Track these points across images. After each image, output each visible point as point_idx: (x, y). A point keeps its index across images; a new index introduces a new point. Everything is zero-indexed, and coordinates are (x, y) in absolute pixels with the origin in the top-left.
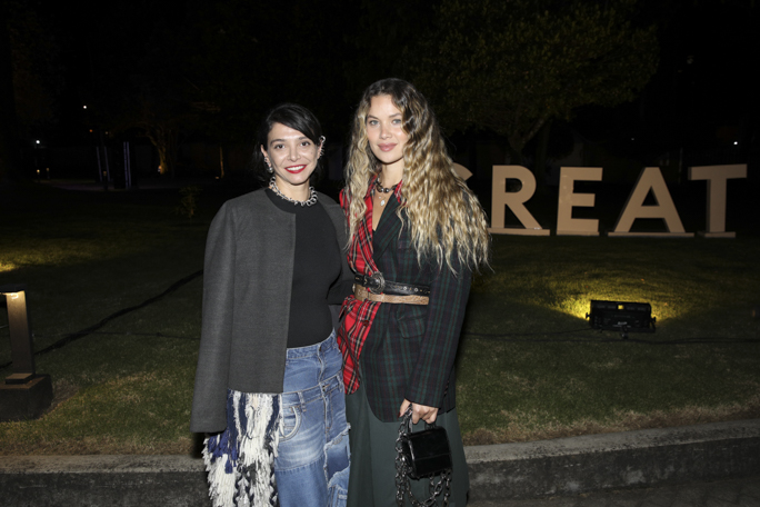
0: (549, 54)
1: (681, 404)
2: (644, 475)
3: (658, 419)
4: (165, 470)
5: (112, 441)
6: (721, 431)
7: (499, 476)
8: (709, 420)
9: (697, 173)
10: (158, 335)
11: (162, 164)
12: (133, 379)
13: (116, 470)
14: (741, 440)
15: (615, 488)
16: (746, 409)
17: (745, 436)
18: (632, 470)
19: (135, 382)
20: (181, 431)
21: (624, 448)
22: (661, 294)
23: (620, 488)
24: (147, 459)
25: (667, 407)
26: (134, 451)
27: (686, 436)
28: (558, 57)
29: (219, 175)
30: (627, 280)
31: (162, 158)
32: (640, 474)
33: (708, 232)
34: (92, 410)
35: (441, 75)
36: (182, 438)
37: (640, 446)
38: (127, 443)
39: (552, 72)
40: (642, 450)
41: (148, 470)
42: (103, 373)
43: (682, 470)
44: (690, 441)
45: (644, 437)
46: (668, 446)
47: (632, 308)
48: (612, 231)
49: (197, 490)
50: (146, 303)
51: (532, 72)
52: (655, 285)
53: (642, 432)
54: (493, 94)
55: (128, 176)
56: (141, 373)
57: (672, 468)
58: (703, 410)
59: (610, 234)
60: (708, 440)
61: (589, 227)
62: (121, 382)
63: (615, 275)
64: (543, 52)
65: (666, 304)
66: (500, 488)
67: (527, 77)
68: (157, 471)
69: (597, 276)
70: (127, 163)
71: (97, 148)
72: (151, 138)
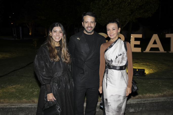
0: (127, 5)
1: (146, 93)
2: (134, 110)
3: (140, 97)
4: (19, 107)
5: (7, 100)
6: (154, 100)
7: (98, 109)
8: (152, 97)
9: (168, 36)
10: (22, 76)
11: (30, 32)
12: (14, 86)
13: (7, 107)
14: (159, 102)
15: (127, 113)
16: (162, 95)
17: (160, 101)
18: (131, 108)
19: (15, 87)
20: (24, 98)
21: (129, 103)
22: (151, 67)
23: (128, 113)
24: (15, 104)
25: (143, 94)
26: (12, 103)
27: (145, 101)
28: (130, 5)
29: (45, 35)
30: (144, 64)
31: (30, 31)
32: (133, 109)
33: (170, 51)
34: (3, 93)
35: (100, 10)
36: (24, 100)
37: (133, 103)
38: (11, 101)
39: (128, 9)
40: (134, 104)
41: (15, 107)
42: (7, 85)
43: (144, 109)
44: (146, 102)
45: (135, 101)
46: (140, 103)
47: (140, 70)
48: (145, 51)
49: (26, 111)
50: (20, 69)
51: (123, 9)
52: (151, 65)
53: (135, 100)
54: (113, 15)
55: (21, 36)
56: (16, 85)
57: (141, 108)
58: (151, 95)
59: (144, 52)
60: (150, 102)
61: (139, 50)
62: (11, 87)
63: (141, 62)
64: (126, 4)
65: (152, 70)
66: (98, 112)
67: (121, 11)
68: (17, 107)
69: (136, 62)
70: (21, 32)
71: (13, 28)
72: (27, 26)
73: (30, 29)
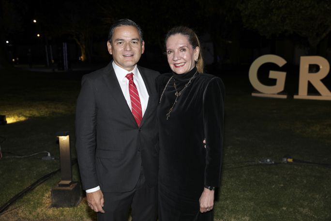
11: (83, 55)
55: (66, 63)
70: (65, 54)
71: (46, 46)
72: (76, 40)
73: (81, 48)
